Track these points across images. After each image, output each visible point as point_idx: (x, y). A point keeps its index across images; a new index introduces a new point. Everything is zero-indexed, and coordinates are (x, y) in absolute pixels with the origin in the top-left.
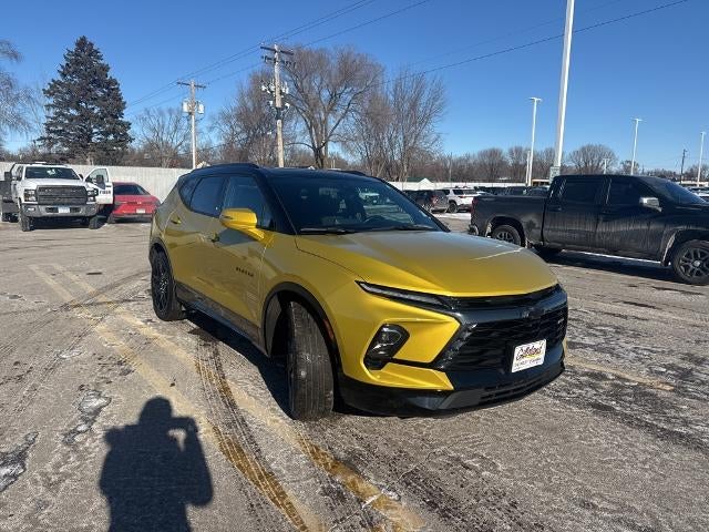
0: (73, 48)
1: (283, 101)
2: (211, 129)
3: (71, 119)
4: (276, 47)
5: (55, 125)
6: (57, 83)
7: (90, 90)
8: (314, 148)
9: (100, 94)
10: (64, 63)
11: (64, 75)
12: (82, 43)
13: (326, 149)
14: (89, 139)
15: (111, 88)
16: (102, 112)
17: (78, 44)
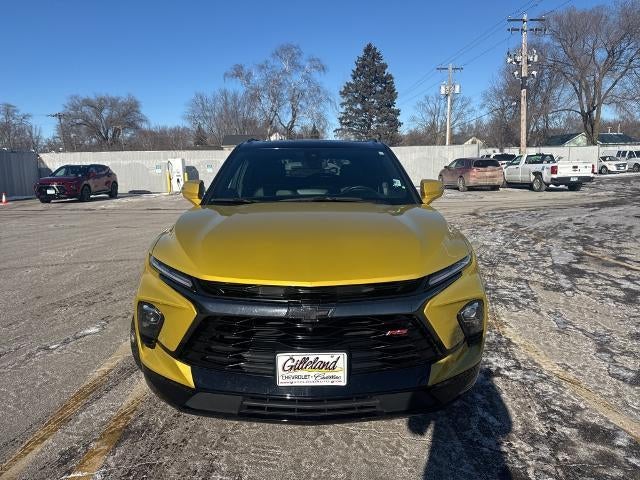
0: (362, 54)
1: (529, 70)
2: (482, 106)
3: (357, 112)
4: (525, 17)
5: (346, 118)
6: (349, 84)
7: (371, 87)
8: (582, 113)
9: (379, 88)
10: (355, 68)
11: (354, 78)
12: (369, 49)
13: (598, 113)
14: (369, 127)
15: (387, 83)
16: (379, 103)
17: (365, 51)
